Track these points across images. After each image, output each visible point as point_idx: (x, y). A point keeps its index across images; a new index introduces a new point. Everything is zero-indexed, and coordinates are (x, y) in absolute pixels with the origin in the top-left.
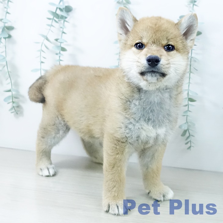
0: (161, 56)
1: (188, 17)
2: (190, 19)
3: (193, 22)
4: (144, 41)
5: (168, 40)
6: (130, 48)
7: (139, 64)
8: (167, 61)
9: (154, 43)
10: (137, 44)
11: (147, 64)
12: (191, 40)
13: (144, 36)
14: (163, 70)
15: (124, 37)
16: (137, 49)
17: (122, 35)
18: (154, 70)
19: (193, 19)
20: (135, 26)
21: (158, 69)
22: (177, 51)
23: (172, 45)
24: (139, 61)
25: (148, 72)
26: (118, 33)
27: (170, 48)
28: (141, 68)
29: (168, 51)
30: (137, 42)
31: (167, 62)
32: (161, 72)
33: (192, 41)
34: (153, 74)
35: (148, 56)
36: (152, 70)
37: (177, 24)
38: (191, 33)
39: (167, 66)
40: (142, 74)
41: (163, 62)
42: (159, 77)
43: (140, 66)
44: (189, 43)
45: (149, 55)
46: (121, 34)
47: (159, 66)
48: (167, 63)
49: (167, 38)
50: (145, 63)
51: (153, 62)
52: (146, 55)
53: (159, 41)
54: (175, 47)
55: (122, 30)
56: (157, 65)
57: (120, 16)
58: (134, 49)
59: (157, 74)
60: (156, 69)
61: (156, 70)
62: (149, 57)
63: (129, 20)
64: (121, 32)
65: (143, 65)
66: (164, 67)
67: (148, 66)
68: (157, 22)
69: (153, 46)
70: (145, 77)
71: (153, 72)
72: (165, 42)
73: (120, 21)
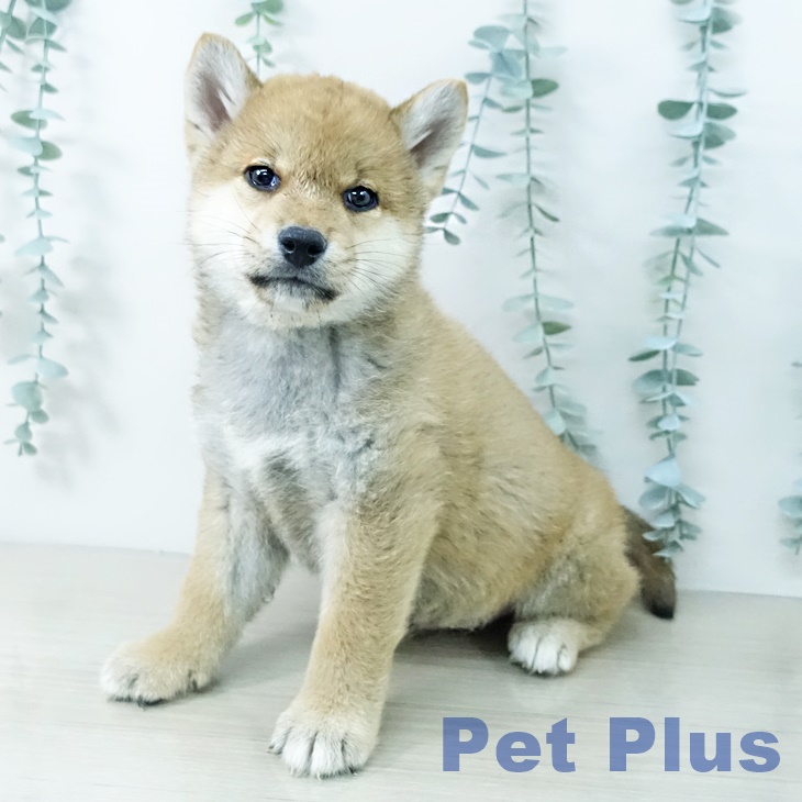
0: (330, 230)
1: (438, 92)
2: (445, 99)
3: (451, 110)
4: (282, 165)
5: (361, 173)
6: (225, 178)
7: (253, 248)
8: (346, 249)
9: (313, 177)
10: (252, 169)
11: (280, 252)
12: (437, 168)
13: (282, 147)
14: (331, 281)
15: (207, 136)
16: (253, 186)
17: (199, 131)
18: (300, 276)
19: (452, 101)
20: (249, 102)
21: (313, 276)
22: (384, 208)
23: (369, 191)
24: (256, 236)
25: (278, 279)
26: (189, 121)
27: (363, 197)
28: (257, 263)
29: (356, 211)
30: (256, 161)
31: (345, 255)
32: (322, 286)
33: (438, 174)
34: (294, 288)
35: (285, 227)
36: (294, 275)
37: (397, 111)
38: (438, 143)
39: (345, 268)
40: (260, 281)
41: (334, 252)
42: (313, 299)
43: (257, 255)
44: (427, 177)
45: (290, 223)
46: (197, 127)
47: (318, 267)
48: (345, 258)
49: (357, 164)
50: (273, 247)
51: (302, 249)
52: (282, 221)
53: (331, 176)
54: (381, 197)
55: (203, 113)
56: (312, 261)
57: (200, 65)
58: (241, 183)
59: (309, 291)
60: (307, 274)
61: (308, 278)
62: (291, 229)
63: (231, 80)
64: (200, 117)
65: (266, 256)
66: (334, 270)
67: (282, 261)
68: (330, 102)
69: (307, 190)
70: (267, 292)
71: (295, 281)
72: (348, 179)
73: (199, 81)
